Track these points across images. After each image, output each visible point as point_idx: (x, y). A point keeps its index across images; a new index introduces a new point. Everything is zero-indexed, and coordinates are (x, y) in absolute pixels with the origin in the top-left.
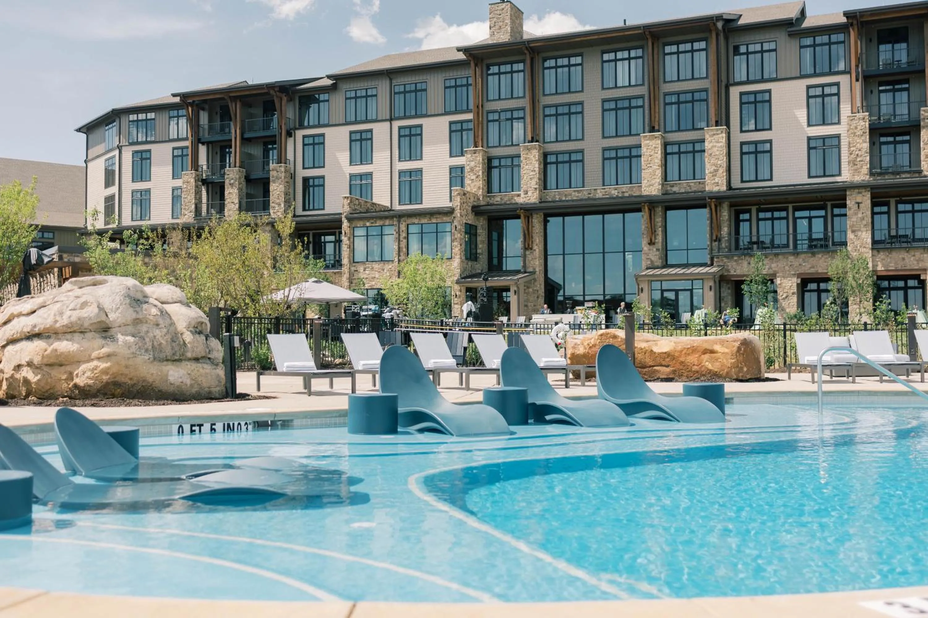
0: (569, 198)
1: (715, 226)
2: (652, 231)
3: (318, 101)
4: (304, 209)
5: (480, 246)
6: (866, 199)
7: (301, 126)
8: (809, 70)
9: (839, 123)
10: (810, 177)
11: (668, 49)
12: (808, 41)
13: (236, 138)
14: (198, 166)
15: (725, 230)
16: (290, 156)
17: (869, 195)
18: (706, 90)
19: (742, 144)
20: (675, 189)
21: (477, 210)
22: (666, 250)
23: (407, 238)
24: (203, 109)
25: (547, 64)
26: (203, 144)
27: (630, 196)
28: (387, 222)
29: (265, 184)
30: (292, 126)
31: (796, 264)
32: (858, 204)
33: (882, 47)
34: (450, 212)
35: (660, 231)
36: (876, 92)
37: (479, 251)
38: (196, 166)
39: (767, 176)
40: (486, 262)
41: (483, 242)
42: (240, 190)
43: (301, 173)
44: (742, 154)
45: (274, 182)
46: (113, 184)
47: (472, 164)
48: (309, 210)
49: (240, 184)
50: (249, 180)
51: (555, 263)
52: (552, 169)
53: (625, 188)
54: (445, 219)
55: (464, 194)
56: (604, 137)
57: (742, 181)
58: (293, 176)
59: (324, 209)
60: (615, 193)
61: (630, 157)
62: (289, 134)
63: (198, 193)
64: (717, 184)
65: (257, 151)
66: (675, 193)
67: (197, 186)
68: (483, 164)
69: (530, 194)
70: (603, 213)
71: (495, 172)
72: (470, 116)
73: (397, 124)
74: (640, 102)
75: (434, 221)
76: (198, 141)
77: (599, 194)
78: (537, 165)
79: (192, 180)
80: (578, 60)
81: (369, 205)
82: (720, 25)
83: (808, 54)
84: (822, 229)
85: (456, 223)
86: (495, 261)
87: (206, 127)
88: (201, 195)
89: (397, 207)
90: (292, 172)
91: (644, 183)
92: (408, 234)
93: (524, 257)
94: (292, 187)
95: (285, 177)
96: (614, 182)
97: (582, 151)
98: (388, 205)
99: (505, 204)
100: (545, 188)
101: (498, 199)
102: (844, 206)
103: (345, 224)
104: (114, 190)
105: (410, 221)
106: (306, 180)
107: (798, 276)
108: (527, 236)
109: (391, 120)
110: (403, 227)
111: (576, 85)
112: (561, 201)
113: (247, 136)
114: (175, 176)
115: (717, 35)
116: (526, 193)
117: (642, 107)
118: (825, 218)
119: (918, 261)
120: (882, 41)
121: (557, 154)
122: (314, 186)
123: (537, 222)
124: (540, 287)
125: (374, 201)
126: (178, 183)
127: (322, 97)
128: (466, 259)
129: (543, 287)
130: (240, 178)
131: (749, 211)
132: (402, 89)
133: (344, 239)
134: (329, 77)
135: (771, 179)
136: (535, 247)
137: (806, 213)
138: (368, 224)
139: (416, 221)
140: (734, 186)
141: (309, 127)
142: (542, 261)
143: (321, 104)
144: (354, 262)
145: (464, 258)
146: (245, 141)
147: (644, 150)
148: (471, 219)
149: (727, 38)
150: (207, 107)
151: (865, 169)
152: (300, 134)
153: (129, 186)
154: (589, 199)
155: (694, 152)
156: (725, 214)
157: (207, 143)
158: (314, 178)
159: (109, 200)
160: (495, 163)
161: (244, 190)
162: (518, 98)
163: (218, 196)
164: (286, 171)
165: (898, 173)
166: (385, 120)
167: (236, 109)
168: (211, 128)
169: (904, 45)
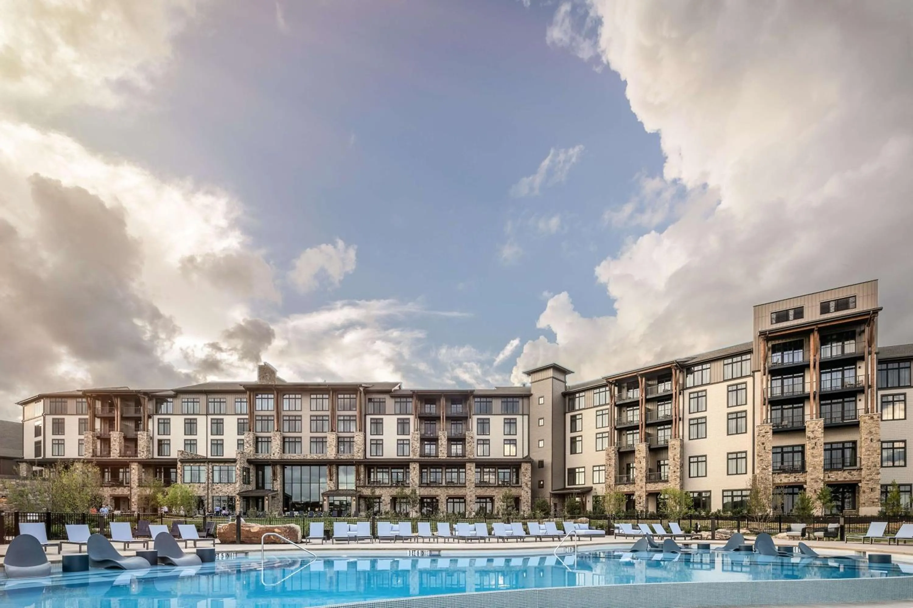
0: (294, 458)
1: (358, 474)
2: (331, 475)
3: (167, 402)
4: (159, 455)
5: (251, 477)
6: (417, 466)
7: (157, 413)
8: (398, 412)
9: (409, 435)
10: (398, 456)
11: (340, 396)
12: (399, 400)
13: (117, 416)
14: (95, 429)
15: (362, 476)
16: (150, 427)
17: (418, 464)
18: (355, 416)
19: (371, 440)
20: (342, 457)
21: (250, 462)
22: (338, 483)
23: (213, 472)
24: (98, 400)
25: (285, 397)
26: (98, 417)
27: (323, 459)
28: (202, 464)
29: (135, 441)
30: (151, 413)
31: (390, 491)
32: (414, 468)
33: (426, 406)
34: (234, 461)
35: (335, 475)
36: (424, 424)
37: (251, 480)
38: (93, 430)
39: (381, 454)
40: (255, 485)
41: (253, 476)
42: (120, 443)
43: (157, 437)
44: (371, 444)
45: (140, 440)
46: (40, 435)
47: (248, 439)
48: (162, 455)
49: (120, 440)
50: (126, 439)
51: (287, 487)
52: (287, 445)
53: (320, 455)
54: (233, 464)
55: (242, 453)
56: (311, 432)
57: (371, 456)
58: (152, 438)
59: (170, 456)
60: (315, 457)
61: (323, 442)
62: (149, 417)
63: (94, 443)
64: (359, 456)
65: (132, 425)
66: (342, 459)
67: (93, 440)
68: (254, 440)
69: (276, 455)
70: (310, 465)
71: (260, 444)
72: (247, 417)
73: (210, 417)
74: (327, 418)
75: (227, 465)
76: (95, 416)
77: (309, 457)
78: (279, 442)
79: (90, 437)
80: (300, 396)
81: (193, 455)
82: (361, 389)
83: (398, 406)
84: (402, 478)
85: (238, 466)
86: (260, 485)
87: (100, 409)
88: (96, 444)
89: (209, 457)
90: (151, 436)
91: (328, 453)
92: (213, 470)
93: (273, 483)
94: (151, 443)
95: (147, 438)
96: (315, 452)
97: (301, 438)
98: (205, 455)
99: (264, 459)
100: (284, 452)
101: (261, 456)
102: (409, 468)
103: (179, 464)
104: (41, 438)
105: (213, 464)
106: (160, 441)
107: (391, 496)
108: (274, 474)
109: (207, 415)
110: (210, 467)
111: (298, 408)
112: (291, 459)
113: (124, 416)
114: (80, 434)
115: (360, 393)
116: (274, 454)
117: (328, 420)
118: (403, 472)
119: (435, 492)
120: (426, 403)
121: (289, 438)
122: (164, 444)
123: (278, 468)
124: (280, 497)
125: (198, 454)
126: (82, 437)
127: (169, 400)
128: (244, 483)
129: (282, 497)
130: (120, 437)
131: (373, 468)
132: (213, 400)
133: (179, 471)
134: (172, 390)
135: (382, 456)
136: (278, 479)
137: (396, 470)
138: (192, 465)
139: (217, 464)
140: (367, 457)
141: (161, 414)
142: (282, 486)
143: (169, 403)
144: (184, 483)
145: (242, 483)
146: (123, 418)
147: (328, 439)
148: (246, 465)
149: (365, 394)
150: (100, 398)
151: (418, 454)
152: (156, 417)
153: (50, 437)
154: (304, 459)
155: (350, 442)
156: (362, 469)
157: (102, 418)
158: (164, 440)
159: (38, 444)
160: (260, 440)
161: (123, 443)
162: (271, 411)
163: (108, 445)
164: (147, 436)
165: (430, 457)
166: (204, 415)
167: (118, 402)
168: (102, 410)
169: (434, 406)
